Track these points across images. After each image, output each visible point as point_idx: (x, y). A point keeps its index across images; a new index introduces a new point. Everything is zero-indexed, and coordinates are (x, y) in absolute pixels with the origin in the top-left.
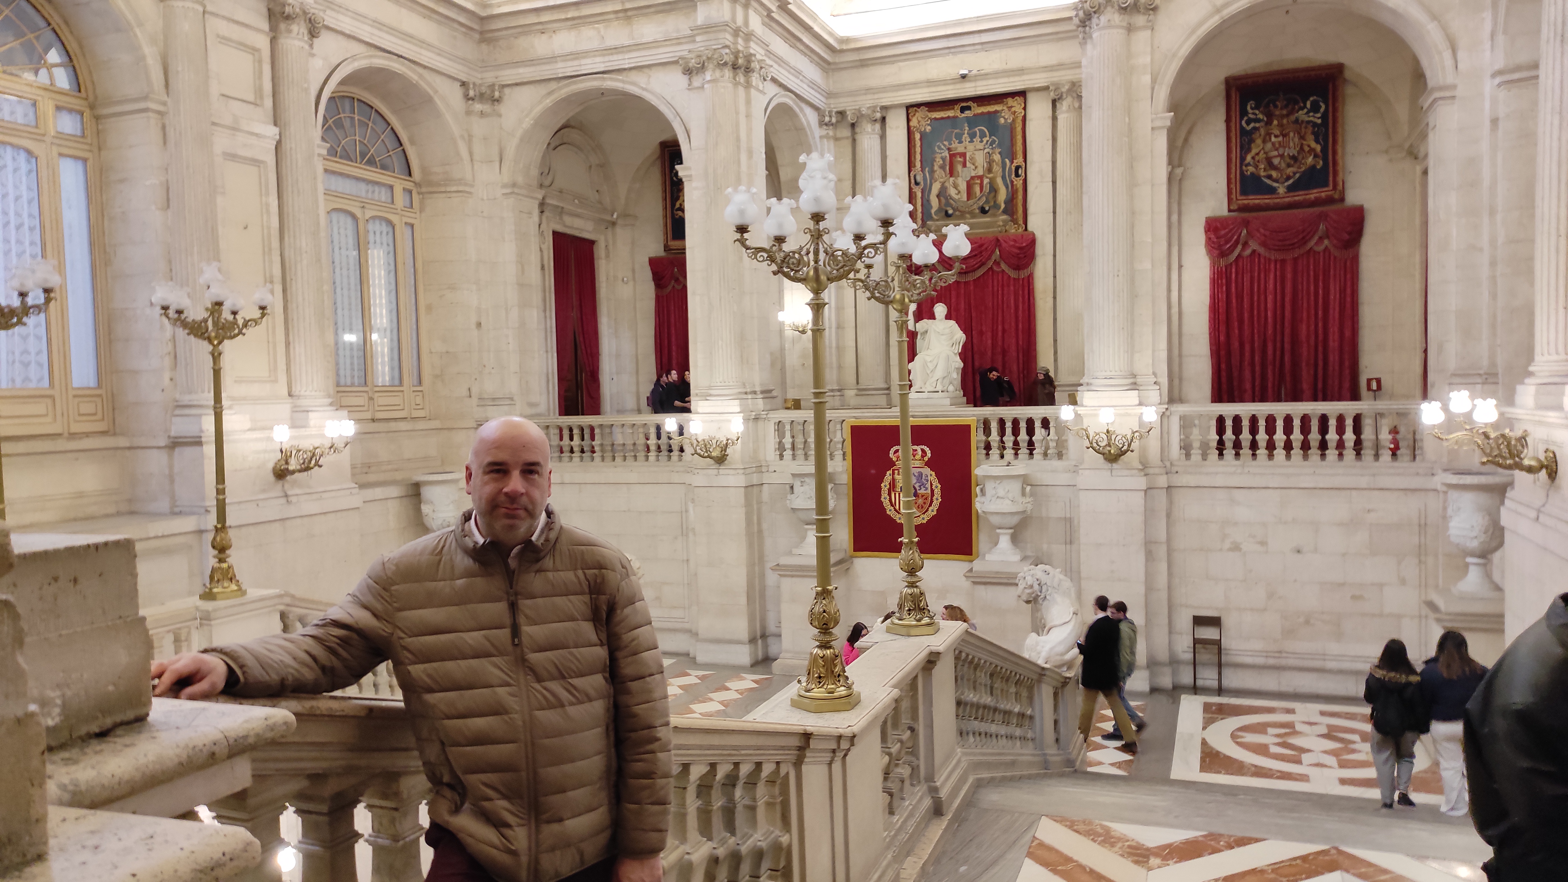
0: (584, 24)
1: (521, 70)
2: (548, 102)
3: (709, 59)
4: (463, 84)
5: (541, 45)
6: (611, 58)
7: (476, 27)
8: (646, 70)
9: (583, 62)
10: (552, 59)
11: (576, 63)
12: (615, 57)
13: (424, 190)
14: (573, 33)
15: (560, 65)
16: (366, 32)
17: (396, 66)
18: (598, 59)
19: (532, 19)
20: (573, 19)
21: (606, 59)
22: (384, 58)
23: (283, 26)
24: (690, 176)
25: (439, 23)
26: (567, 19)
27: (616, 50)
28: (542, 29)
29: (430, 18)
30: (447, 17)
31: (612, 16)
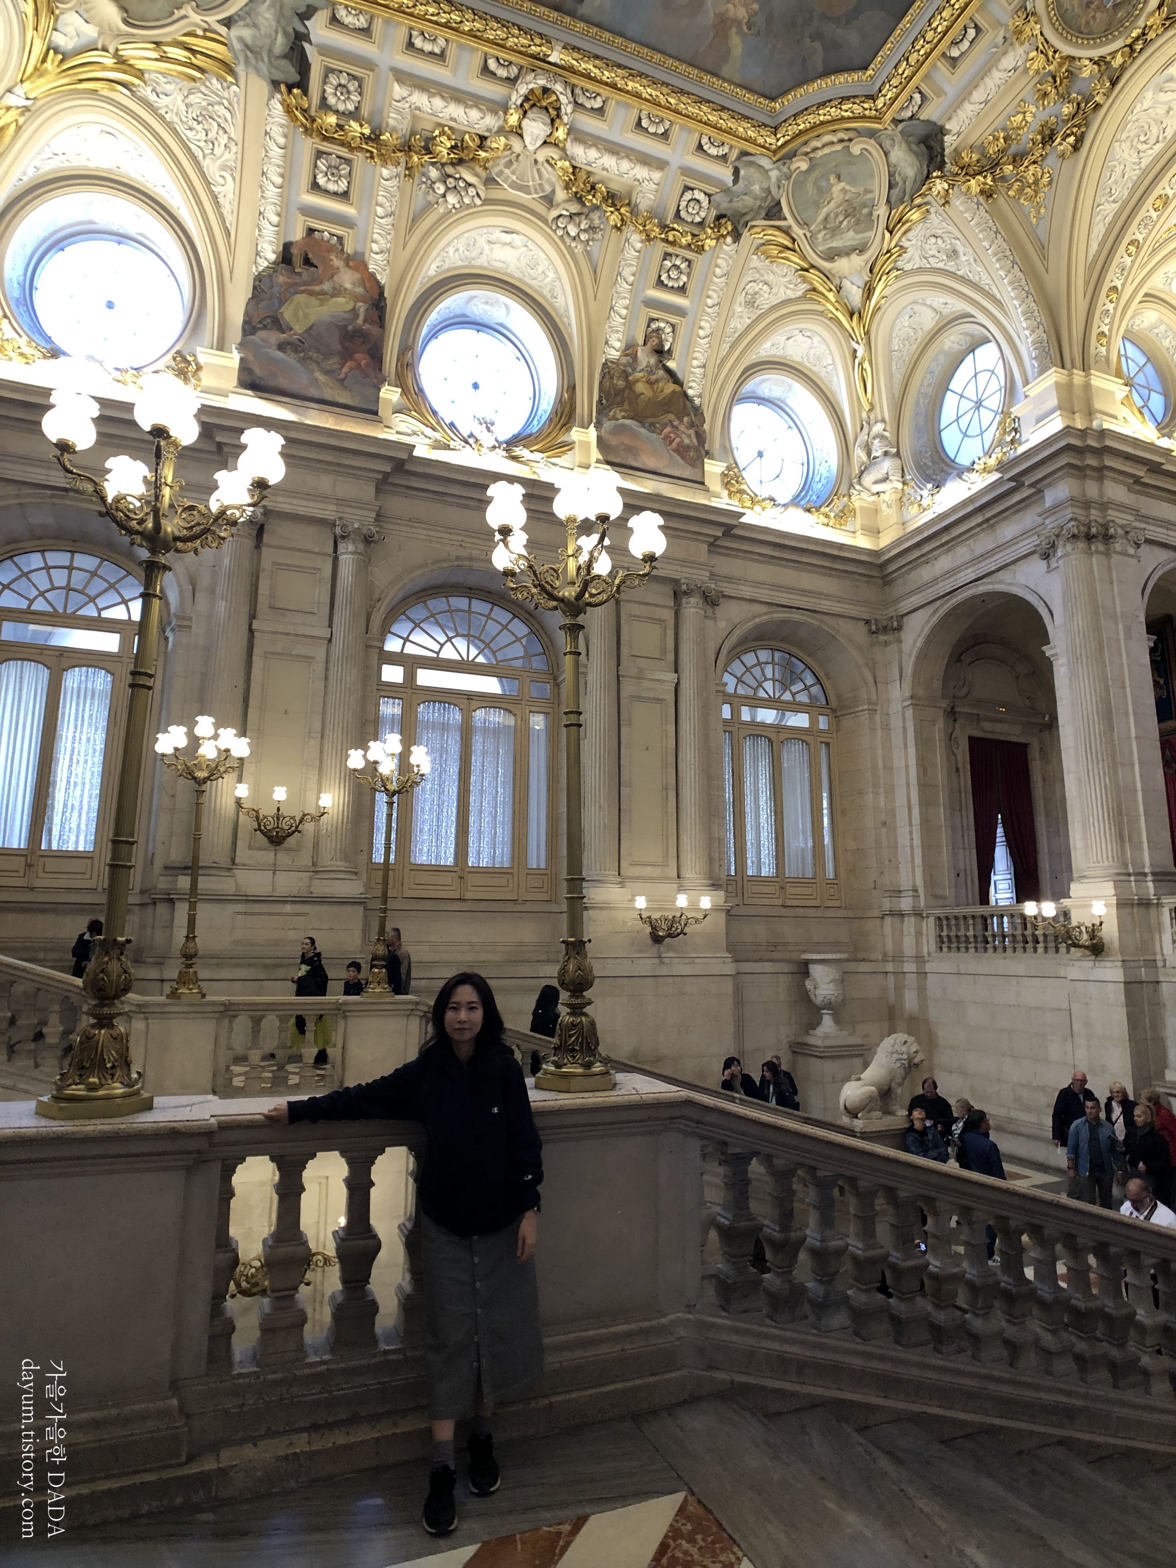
0: (957, 545)
1: (912, 599)
2: (935, 619)
3: (1058, 536)
4: (867, 622)
5: (925, 573)
6: (980, 565)
7: (875, 574)
8: (1012, 567)
9: (959, 576)
10: (934, 581)
11: (952, 579)
12: (983, 564)
13: (839, 714)
14: (950, 555)
15: (941, 584)
16: (764, 595)
17: (796, 616)
18: (969, 570)
19: (916, 554)
20: (947, 542)
21: (977, 567)
22: (783, 612)
23: (684, 600)
24: (1056, 654)
25: (838, 577)
26: (942, 545)
27: (983, 557)
28: (925, 560)
29: (830, 575)
30: (846, 571)
31: (978, 529)
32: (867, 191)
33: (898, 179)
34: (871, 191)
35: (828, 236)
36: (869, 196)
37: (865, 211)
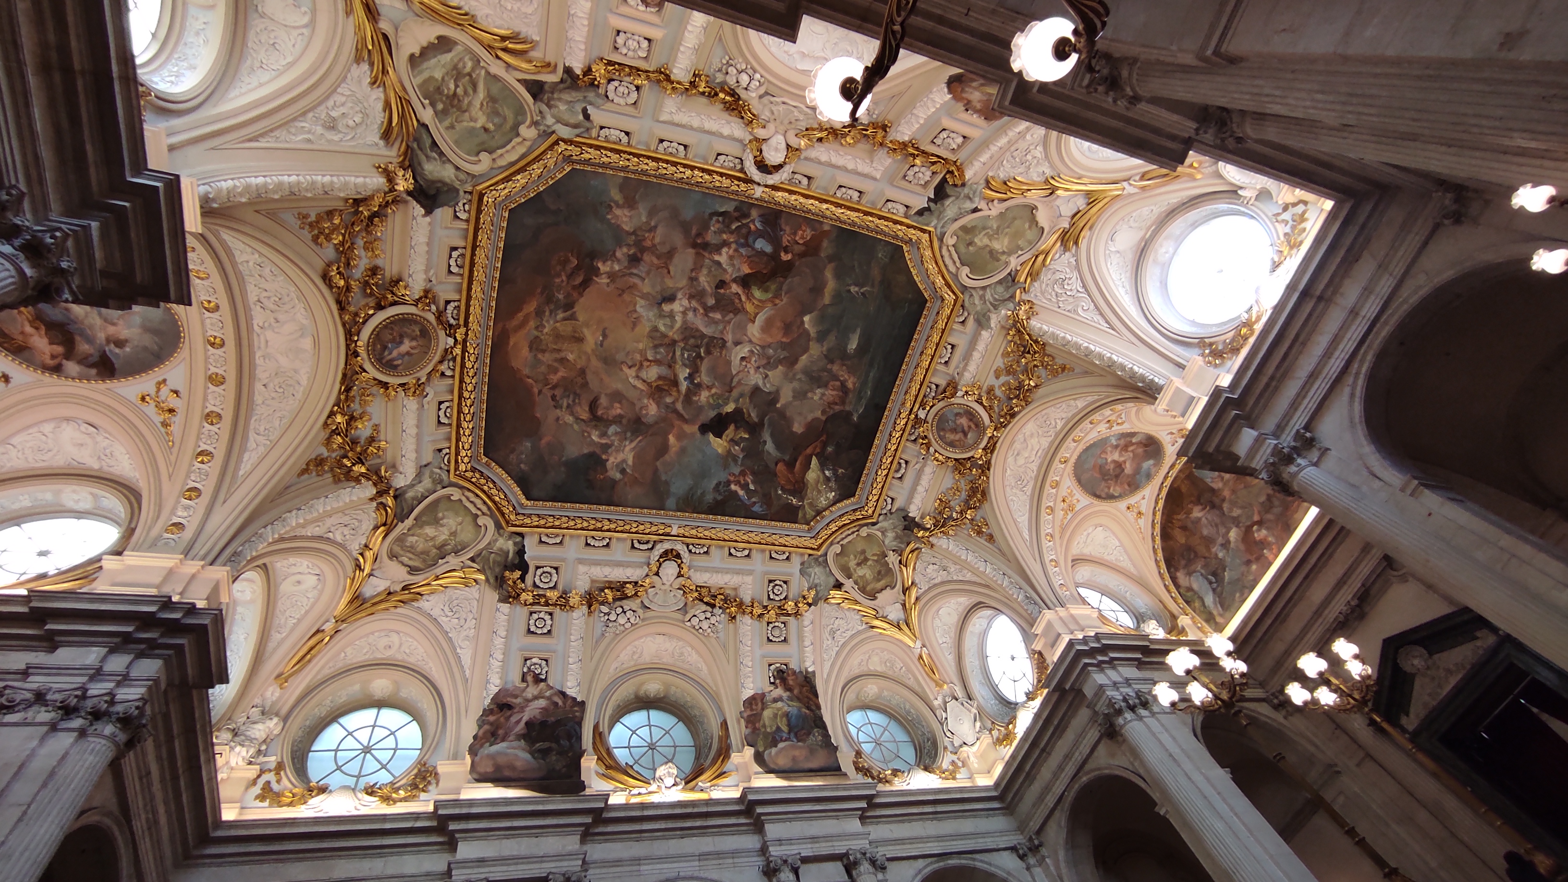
32: (452, 127)
33: (434, 155)
34: (447, 128)
35: (461, 65)
36: (447, 123)
37: (440, 106)
